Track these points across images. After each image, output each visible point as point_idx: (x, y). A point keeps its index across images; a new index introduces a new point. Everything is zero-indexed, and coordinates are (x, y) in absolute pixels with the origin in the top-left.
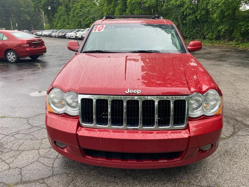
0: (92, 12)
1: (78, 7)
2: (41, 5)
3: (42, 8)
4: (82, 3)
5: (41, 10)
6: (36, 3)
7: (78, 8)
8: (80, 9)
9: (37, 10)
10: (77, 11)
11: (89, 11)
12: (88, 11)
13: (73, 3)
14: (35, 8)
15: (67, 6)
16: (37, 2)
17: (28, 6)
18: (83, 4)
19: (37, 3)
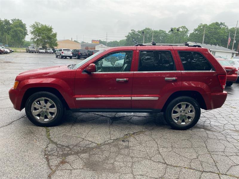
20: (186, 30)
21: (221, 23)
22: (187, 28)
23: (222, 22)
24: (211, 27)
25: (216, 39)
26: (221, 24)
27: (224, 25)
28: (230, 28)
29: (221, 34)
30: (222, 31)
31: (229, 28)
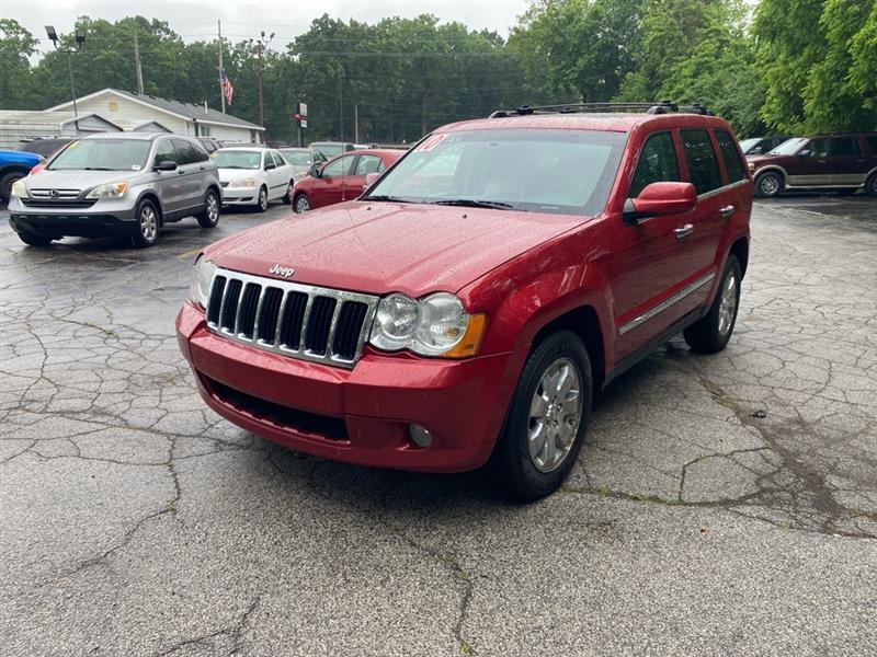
0: (727, 87)
1: (686, 72)
2: (573, 71)
3: (577, 81)
4: (703, 56)
5: (573, 87)
6: (560, 67)
7: (685, 77)
8: (690, 80)
9: (561, 86)
10: (679, 86)
11: (719, 83)
12: (715, 84)
13: (671, 62)
14: (555, 82)
15: (652, 74)
16: (563, 63)
17: (544, 77)
18: (707, 62)
19: (562, 69)
20: (22, 37)
21: (155, 20)
22: (28, 31)
23: (160, 20)
24: (126, 33)
25: (155, 81)
26: (157, 25)
27: (168, 31)
28: (187, 42)
29: (167, 63)
30: (168, 53)
31: (185, 44)
